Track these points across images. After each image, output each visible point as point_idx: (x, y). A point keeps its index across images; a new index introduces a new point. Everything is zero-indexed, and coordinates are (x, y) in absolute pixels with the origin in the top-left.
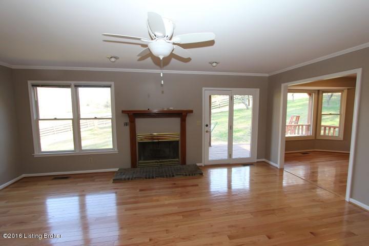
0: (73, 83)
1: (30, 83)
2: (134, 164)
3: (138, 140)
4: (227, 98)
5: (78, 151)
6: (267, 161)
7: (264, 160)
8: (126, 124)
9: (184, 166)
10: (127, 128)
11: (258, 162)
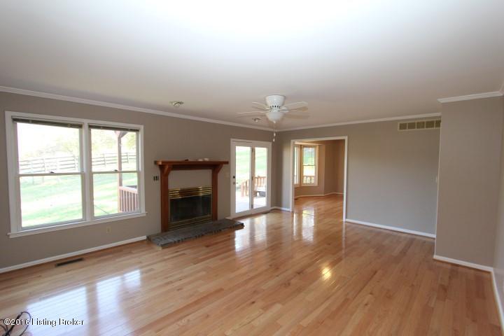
0: (86, 122)
1: (9, 115)
2: (165, 227)
3: (170, 197)
4: (249, 149)
5: (88, 220)
6: (279, 208)
7: (275, 207)
8: (156, 178)
9: (216, 222)
10: (158, 184)
11: (272, 210)
